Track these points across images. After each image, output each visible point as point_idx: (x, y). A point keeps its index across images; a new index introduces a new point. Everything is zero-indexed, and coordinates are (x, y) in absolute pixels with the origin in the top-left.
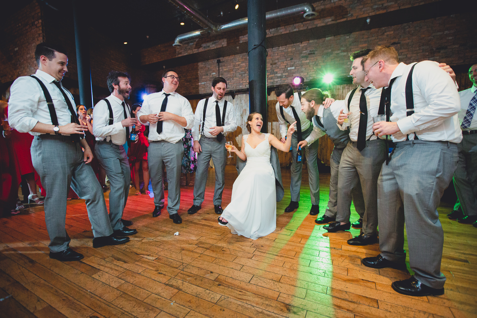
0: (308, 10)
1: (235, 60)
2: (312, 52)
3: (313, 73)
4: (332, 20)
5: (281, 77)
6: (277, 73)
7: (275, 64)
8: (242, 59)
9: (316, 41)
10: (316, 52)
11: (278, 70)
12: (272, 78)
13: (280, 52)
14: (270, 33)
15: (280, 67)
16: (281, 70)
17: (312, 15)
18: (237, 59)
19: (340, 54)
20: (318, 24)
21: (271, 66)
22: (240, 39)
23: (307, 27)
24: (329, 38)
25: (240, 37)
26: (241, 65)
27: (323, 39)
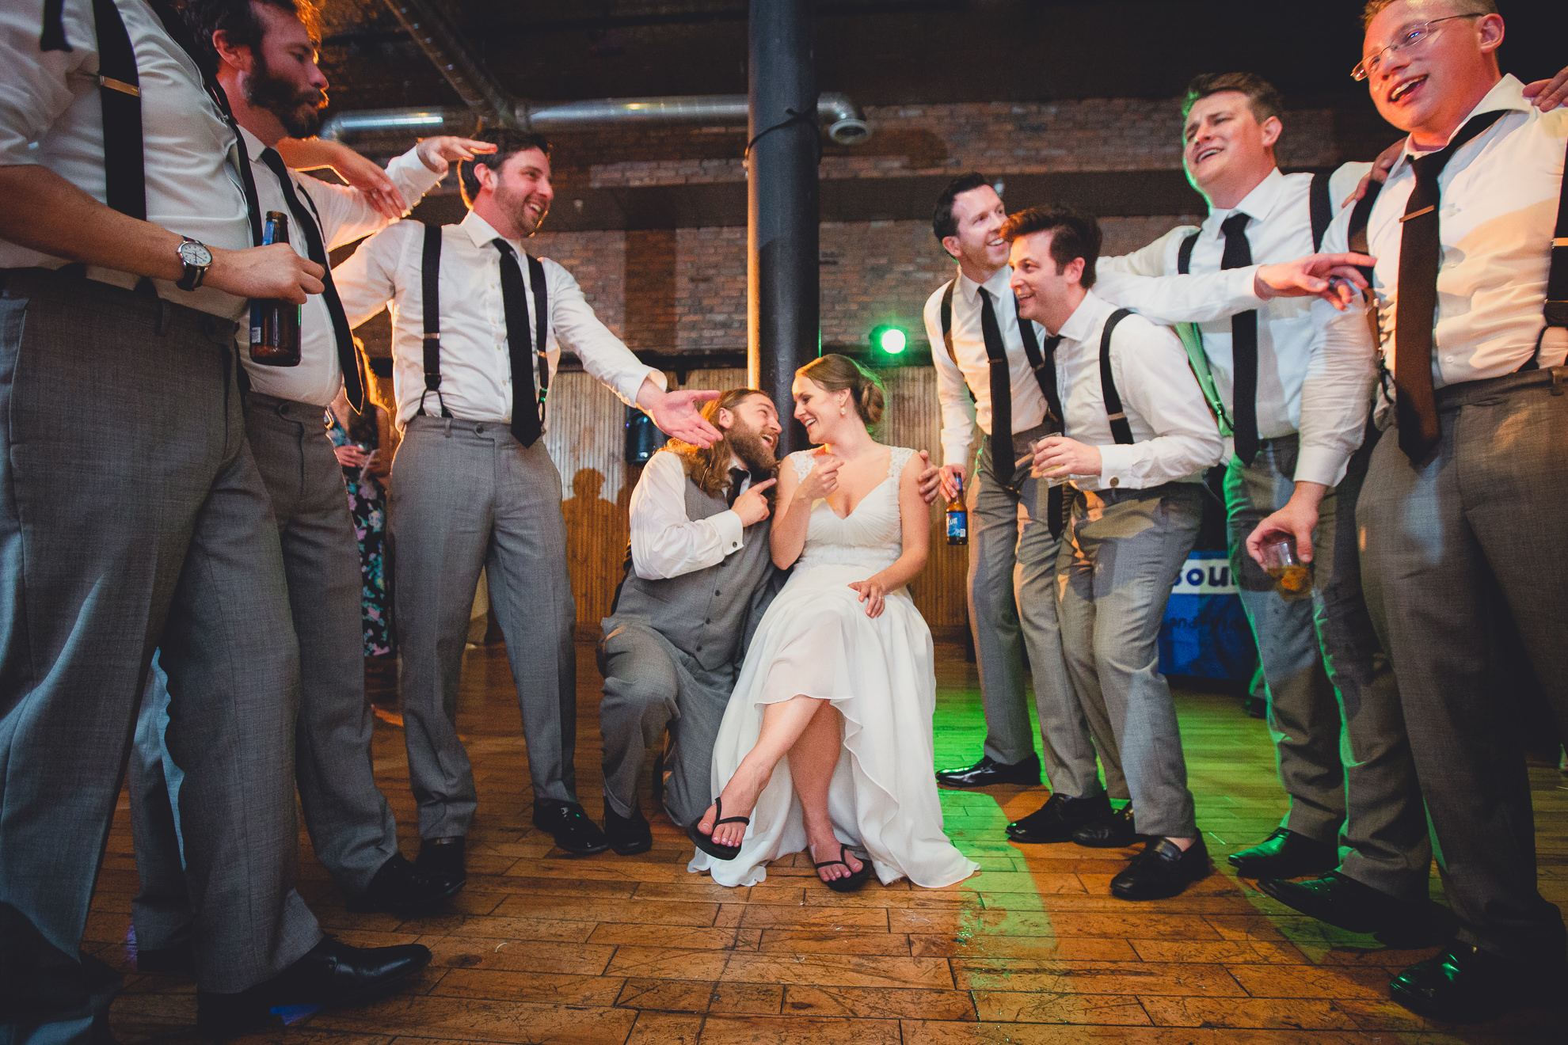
0: (843, 116)
1: (558, 251)
2: (830, 259)
3: (835, 322)
4: (904, 167)
5: (725, 325)
6: (711, 311)
7: (706, 280)
8: (586, 249)
9: (840, 225)
10: (842, 261)
11: (718, 301)
12: (693, 326)
13: (725, 244)
14: (702, 173)
15: (722, 294)
16: (727, 301)
17: (857, 131)
18: (567, 247)
19: (914, 274)
20: (861, 170)
21: (691, 286)
22: (592, 176)
23: (828, 175)
24: (880, 224)
25: (593, 168)
26: (581, 269)
27: (863, 226)
